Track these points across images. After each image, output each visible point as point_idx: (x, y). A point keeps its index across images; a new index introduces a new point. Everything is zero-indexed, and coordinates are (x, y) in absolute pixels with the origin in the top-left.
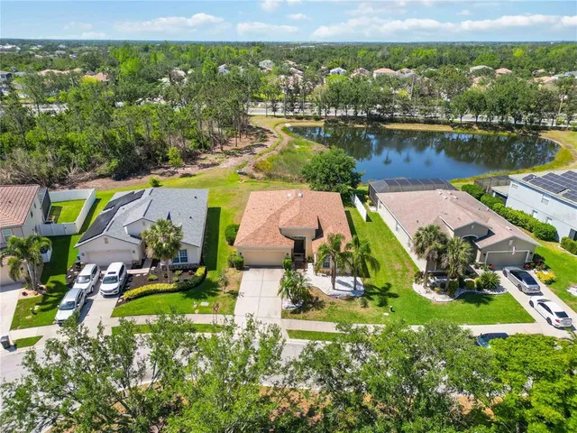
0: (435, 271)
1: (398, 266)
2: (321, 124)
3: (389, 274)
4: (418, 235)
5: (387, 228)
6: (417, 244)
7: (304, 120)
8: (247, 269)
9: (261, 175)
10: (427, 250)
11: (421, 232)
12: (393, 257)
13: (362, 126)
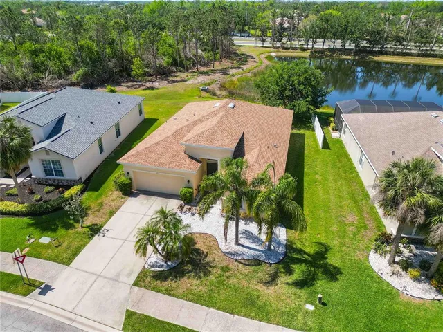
0: (413, 237)
1: (351, 218)
2: (307, 54)
3: (334, 228)
4: (389, 175)
5: (349, 159)
6: (385, 191)
7: (290, 50)
8: (136, 195)
9: (224, 93)
10: (403, 205)
11: (395, 171)
12: (346, 203)
13: (349, 57)
